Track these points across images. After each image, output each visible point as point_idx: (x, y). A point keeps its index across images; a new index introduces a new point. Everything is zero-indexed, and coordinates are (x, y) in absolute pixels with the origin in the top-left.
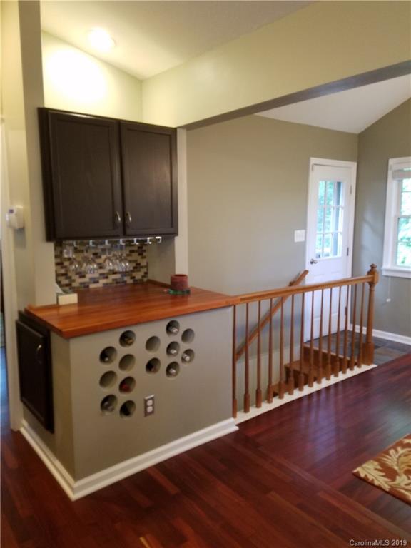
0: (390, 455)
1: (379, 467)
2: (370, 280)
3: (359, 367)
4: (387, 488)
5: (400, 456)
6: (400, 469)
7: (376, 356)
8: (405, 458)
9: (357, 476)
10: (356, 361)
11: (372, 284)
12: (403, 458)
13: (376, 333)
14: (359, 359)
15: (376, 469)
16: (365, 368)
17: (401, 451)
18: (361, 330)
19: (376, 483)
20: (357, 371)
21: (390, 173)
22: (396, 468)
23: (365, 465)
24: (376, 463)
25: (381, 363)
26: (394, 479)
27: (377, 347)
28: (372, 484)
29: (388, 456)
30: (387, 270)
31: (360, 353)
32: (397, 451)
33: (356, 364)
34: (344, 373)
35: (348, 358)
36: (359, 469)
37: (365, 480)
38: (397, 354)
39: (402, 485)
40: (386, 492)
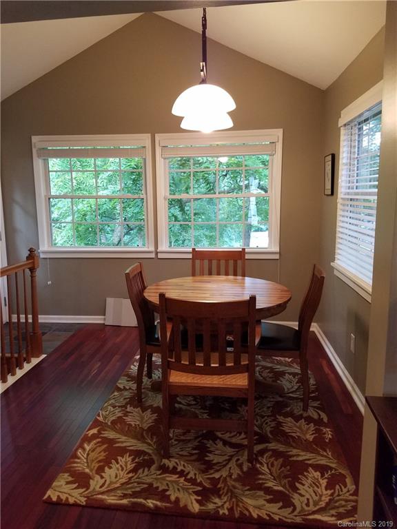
0: (79, 458)
1: (70, 479)
2: (30, 266)
3: (29, 362)
4: (83, 501)
5: (88, 455)
6: (91, 470)
7: (44, 344)
8: (93, 453)
9: (49, 502)
10: (25, 356)
11: (32, 270)
12: (92, 454)
13: (42, 319)
14: (27, 353)
15: (68, 483)
16: (35, 361)
17: (87, 447)
18: (26, 318)
19: (71, 501)
20: (27, 367)
21: (34, 151)
22: (87, 470)
23: (54, 484)
24: (66, 475)
25: (51, 350)
26: (87, 486)
27: (44, 334)
28: (67, 505)
29: (77, 460)
30: (45, 252)
31: (27, 346)
32: (84, 449)
33: (25, 360)
34: (13, 374)
35: (16, 355)
36: (49, 493)
37: (59, 503)
38: (64, 336)
39: (97, 489)
40: (83, 506)
